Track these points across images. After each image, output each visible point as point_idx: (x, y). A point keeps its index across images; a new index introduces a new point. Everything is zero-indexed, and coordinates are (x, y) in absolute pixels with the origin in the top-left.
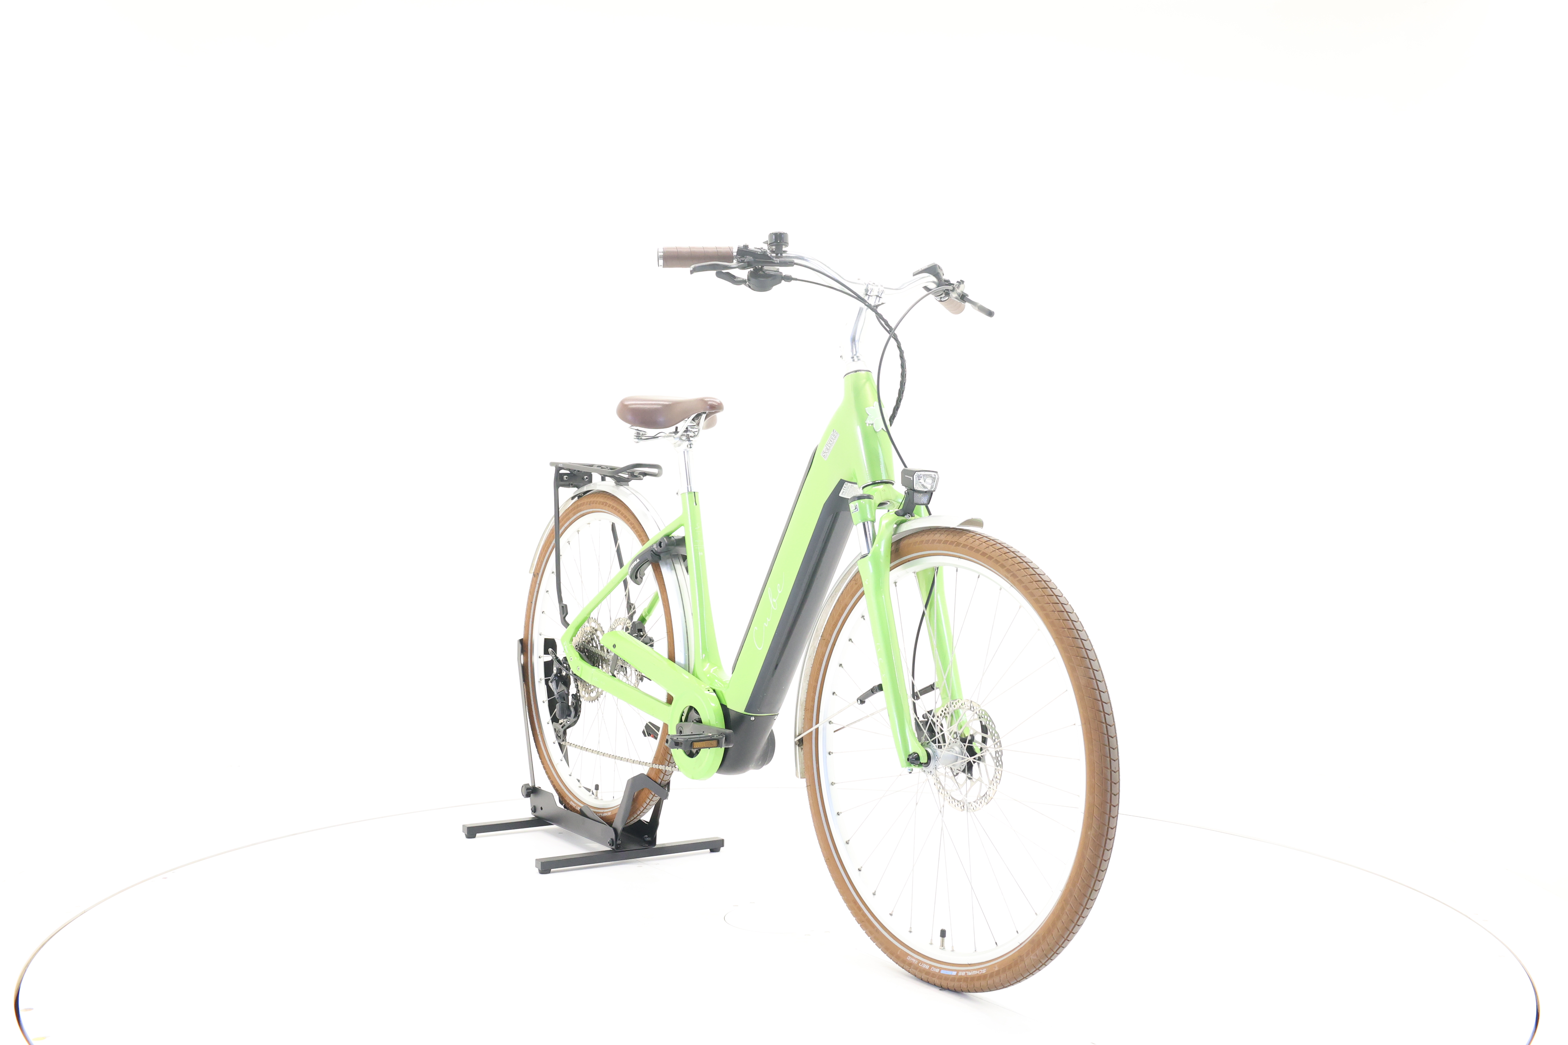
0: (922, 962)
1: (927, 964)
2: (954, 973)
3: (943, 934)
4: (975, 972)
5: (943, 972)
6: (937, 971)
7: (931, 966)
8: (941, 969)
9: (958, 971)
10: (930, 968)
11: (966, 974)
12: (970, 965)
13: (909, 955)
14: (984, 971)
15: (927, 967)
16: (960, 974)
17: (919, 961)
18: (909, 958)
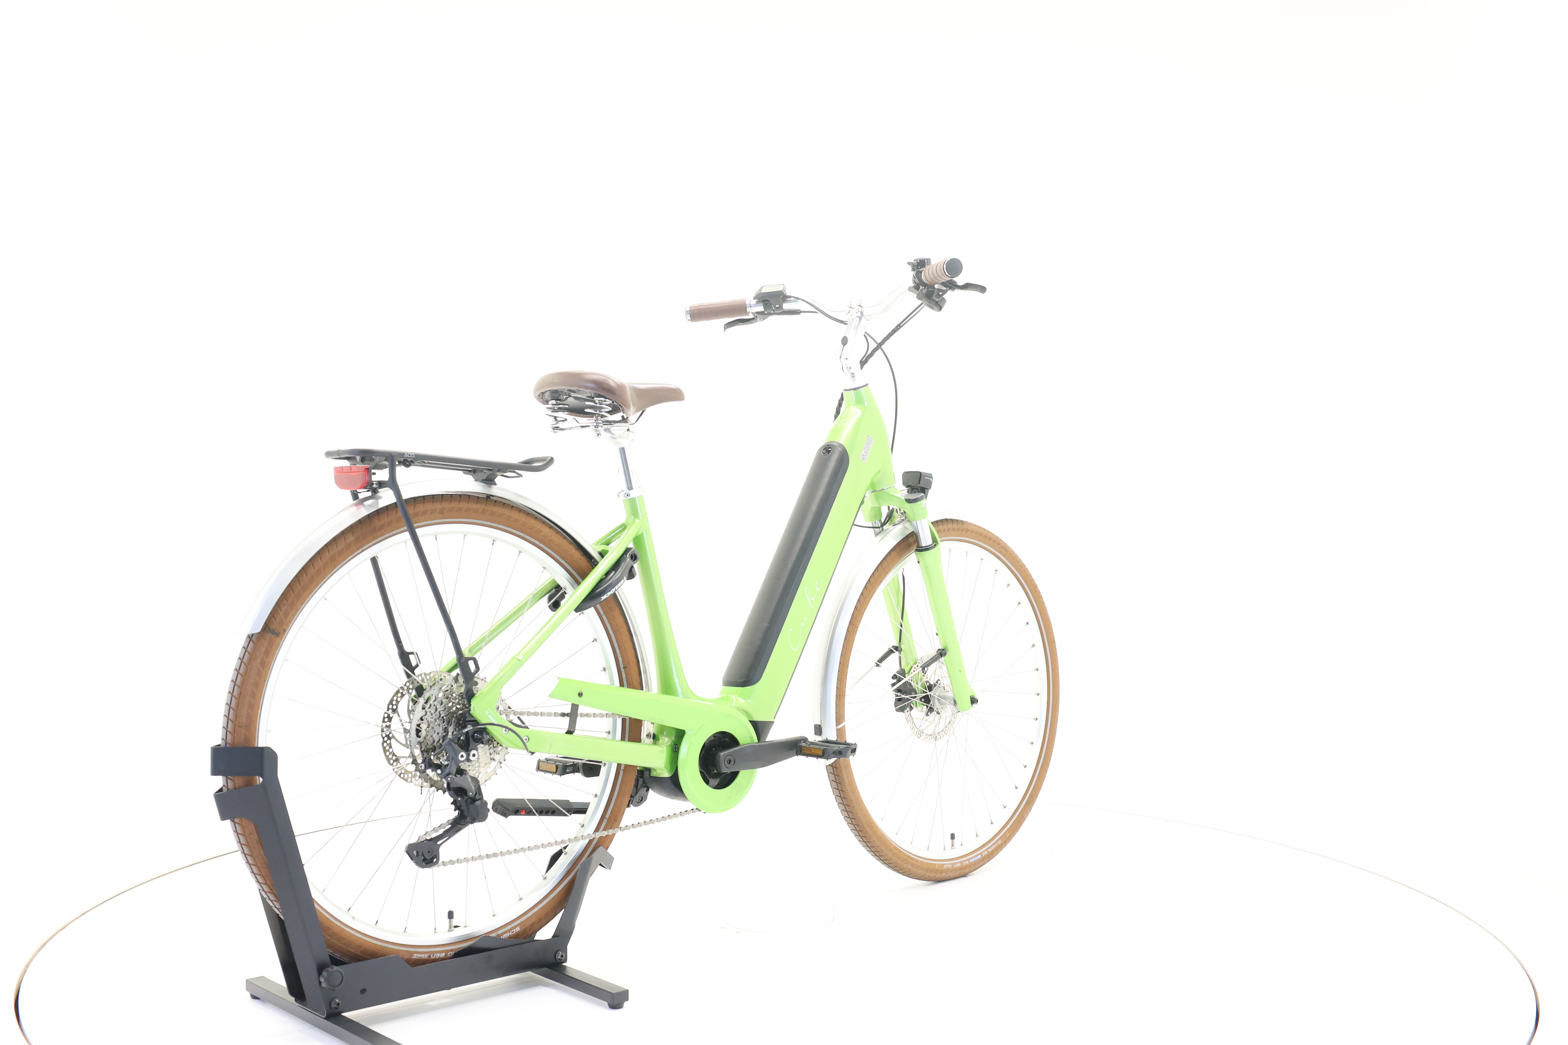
0: (955, 863)
1: (958, 863)
2: (980, 856)
3: (953, 836)
4: (993, 847)
5: (971, 861)
6: (967, 862)
7: (961, 862)
8: (969, 860)
9: (981, 854)
10: (962, 864)
11: (988, 852)
12: (984, 846)
13: (944, 864)
14: (1000, 842)
15: (960, 865)
16: (983, 854)
17: (953, 864)
18: (945, 867)
